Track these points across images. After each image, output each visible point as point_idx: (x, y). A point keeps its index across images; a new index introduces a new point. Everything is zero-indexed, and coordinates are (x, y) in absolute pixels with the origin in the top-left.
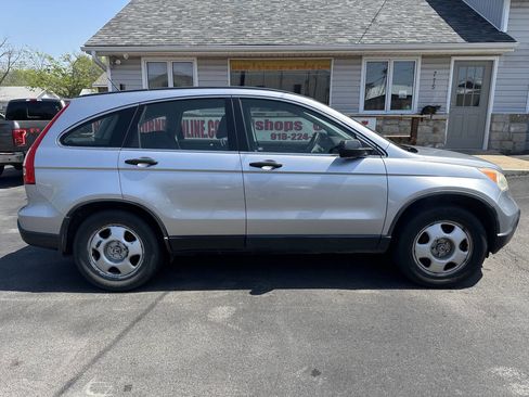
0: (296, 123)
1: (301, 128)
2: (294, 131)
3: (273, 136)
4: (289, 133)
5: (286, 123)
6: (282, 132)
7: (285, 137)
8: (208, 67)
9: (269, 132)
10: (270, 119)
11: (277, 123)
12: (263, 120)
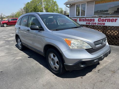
0: (93, 19)
1: (94, 21)
2: (92, 22)
3: (87, 23)
4: (91, 22)
5: (90, 19)
6: (89, 22)
7: (90, 23)
8: (89, 4)
9: (86, 22)
10: (86, 18)
11: (88, 19)
12: (84, 18)
